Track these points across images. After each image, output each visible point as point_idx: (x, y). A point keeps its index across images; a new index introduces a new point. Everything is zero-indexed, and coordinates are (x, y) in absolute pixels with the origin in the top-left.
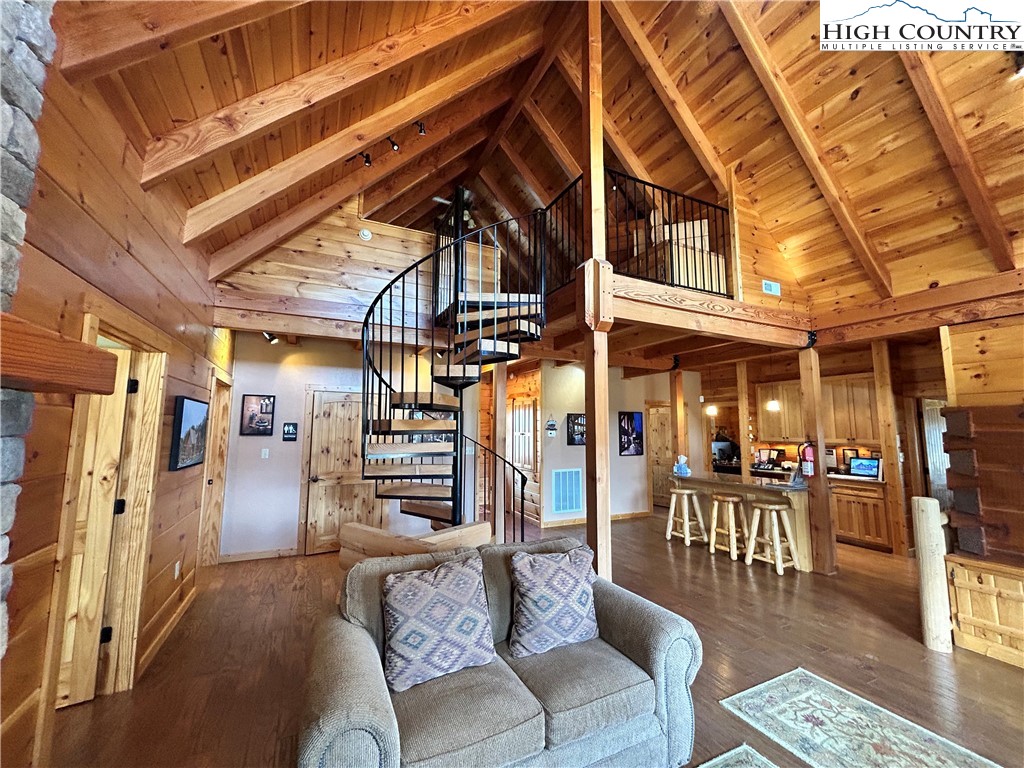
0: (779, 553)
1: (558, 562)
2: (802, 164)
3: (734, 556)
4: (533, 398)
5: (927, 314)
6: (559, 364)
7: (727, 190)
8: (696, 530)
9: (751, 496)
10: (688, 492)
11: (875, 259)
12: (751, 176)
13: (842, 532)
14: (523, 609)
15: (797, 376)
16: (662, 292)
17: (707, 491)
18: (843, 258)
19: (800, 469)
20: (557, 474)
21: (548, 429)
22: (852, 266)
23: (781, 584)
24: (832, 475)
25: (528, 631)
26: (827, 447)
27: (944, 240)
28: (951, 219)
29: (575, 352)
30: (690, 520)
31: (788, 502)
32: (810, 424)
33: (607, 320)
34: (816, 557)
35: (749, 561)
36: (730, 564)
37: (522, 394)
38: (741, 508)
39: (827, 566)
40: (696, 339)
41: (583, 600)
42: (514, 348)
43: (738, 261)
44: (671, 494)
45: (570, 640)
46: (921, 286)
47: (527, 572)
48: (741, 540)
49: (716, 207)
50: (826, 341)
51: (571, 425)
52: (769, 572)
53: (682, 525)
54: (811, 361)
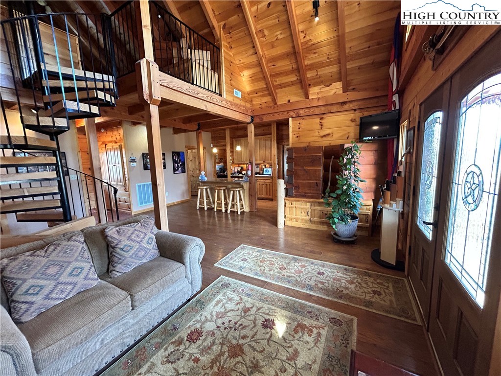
0: (239, 207)
1: (134, 227)
2: (250, 34)
3: (224, 211)
4: (119, 144)
5: (286, 113)
6: (135, 124)
7: (219, 37)
8: (209, 203)
9: (230, 186)
10: (205, 187)
11: (273, 87)
12: (230, 33)
13: (259, 196)
14: (114, 254)
15: (247, 136)
16: (188, 87)
17: (213, 186)
18: (262, 85)
19: (247, 174)
20: (139, 186)
21: (131, 162)
22: (266, 89)
23: (239, 218)
24: (258, 175)
25: (119, 264)
26: (256, 165)
27: (293, 84)
28: (295, 75)
29: (143, 117)
30: (206, 199)
31: (242, 187)
32: (251, 156)
33: (157, 98)
34: (251, 206)
35: (229, 212)
36: (222, 214)
37: (111, 142)
38: (226, 191)
39: (254, 208)
40: (207, 115)
41: (149, 242)
42: (95, 110)
43: (224, 77)
44: (198, 189)
45: (144, 261)
46: (285, 101)
47: (116, 236)
48: (226, 204)
49: (214, 46)
50: (257, 120)
51: (145, 159)
52: (236, 214)
53: (203, 202)
54: (251, 129)
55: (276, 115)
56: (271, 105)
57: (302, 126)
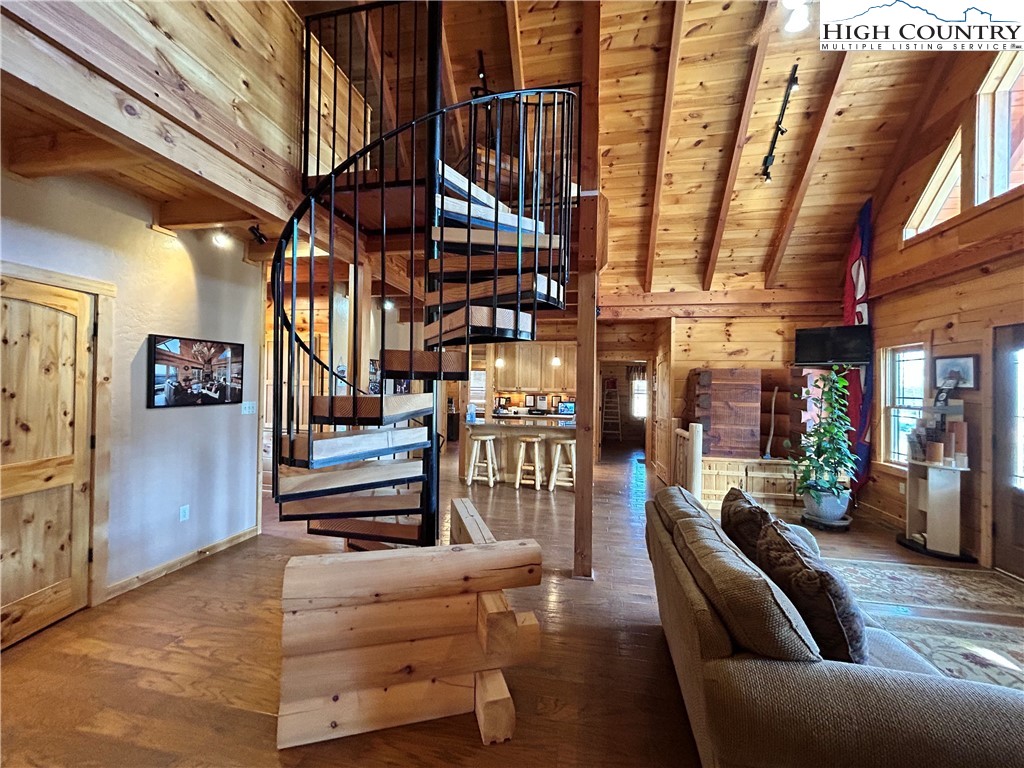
3: (539, 487)
5: (666, 308)
12: (611, 165)
18: (633, 256)
22: (636, 264)
28: (693, 251)
36: (535, 494)
46: (665, 289)
50: (607, 315)
55: (646, 309)
56: (637, 292)
57: (694, 333)
